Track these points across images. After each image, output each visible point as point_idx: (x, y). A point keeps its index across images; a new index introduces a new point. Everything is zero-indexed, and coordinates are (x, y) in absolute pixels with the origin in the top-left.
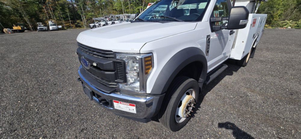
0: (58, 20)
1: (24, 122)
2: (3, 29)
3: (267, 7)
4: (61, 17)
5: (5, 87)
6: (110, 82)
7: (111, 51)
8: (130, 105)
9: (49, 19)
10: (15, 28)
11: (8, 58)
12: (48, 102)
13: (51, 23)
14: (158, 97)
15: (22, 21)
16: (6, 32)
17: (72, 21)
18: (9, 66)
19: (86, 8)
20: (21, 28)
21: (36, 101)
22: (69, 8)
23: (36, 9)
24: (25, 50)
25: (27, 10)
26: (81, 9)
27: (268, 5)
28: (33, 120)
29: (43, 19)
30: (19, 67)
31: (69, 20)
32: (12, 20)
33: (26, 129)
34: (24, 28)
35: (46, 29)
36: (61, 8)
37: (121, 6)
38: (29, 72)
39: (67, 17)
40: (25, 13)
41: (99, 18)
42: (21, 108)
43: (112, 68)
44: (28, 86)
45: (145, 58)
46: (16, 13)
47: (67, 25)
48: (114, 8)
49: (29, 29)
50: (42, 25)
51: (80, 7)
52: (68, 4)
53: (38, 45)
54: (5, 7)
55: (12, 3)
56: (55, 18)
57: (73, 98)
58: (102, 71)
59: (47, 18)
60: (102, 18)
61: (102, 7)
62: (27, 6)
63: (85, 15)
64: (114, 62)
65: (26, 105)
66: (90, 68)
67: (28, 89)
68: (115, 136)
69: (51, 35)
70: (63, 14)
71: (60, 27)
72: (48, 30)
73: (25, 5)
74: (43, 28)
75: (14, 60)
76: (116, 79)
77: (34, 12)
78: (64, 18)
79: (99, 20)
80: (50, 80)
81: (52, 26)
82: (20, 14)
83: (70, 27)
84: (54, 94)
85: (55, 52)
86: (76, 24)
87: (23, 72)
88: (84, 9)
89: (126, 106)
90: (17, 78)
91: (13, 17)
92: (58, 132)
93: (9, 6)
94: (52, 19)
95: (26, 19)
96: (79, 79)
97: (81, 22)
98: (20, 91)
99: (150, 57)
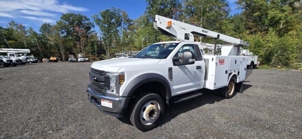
0: (86, 53)
1: (46, 117)
2: (43, 59)
3: (280, 49)
4: (89, 51)
5: (38, 97)
6: (102, 89)
7: (104, 71)
8: (110, 102)
9: (80, 53)
10: (52, 58)
11: (43, 79)
12: (64, 108)
13: (81, 56)
14: (125, 98)
15: (58, 53)
16: (44, 61)
17: (98, 55)
18: (42, 85)
19: (111, 45)
20: (56, 59)
21: (56, 107)
22: (97, 45)
23: (72, 44)
24: (56, 75)
25: (65, 45)
26: (107, 46)
27: (280, 48)
28: (52, 117)
29: (75, 53)
30: (49, 86)
31: (95, 54)
32: (51, 52)
33: (47, 121)
34: (58, 59)
35: (75, 60)
36: (91, 44)
37: (141, 45)
38: (56, 90)
39: (95, 51)
40: (62, 48)
41: (120, 53)
42: (46, 110)
43: (104, 80)
44: (53, 98)
45: (119, 75)
46: (56, 47)
47: (93, 58)
48: (135, 46)
49: (62, 60)
50: (73, 57)
51: (107, 44)
52: (97, 41)
53: (66, 72)
54: (49, 42)
55: (55, 40)
56: (84, 52)
57: (81, 107)
58: (99, 82)
59: (78, 52)
60: (123, 54)
61: (125, 45)
62: (66, 42)
63: (109, 51)
64: (105, 77)
65: (49, 109)
66: (94, 82)
67: (52, 100)
68: (100, 130)
69: (77, 66)
70: (91, 49)
71: (87, 59)
72: (77, 61)
73: (64, 41)
74: (72, 60)
75: (47, 81)
76: (105, 87)
77: (70, 47)
78: (92, 53)
79: (120, 55)
80: (68, 96)
81: (81, 58)
82: (59, 48)
83: (95, 59)
84: (69, 104)
85: (77, 78)
86: (100, 57)
87: (51, 89)
88: (109, 46)
89: (107, 103)
90: (47, 93)
91: (53, 50)
92: (65, 124)
93: (53, 41)
94: (82, 52)
95: (62, 52)
96: (87, 91)
97: (105, 56)
98: (47, 100)
99: (123, 75)
